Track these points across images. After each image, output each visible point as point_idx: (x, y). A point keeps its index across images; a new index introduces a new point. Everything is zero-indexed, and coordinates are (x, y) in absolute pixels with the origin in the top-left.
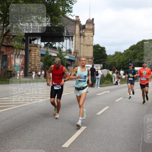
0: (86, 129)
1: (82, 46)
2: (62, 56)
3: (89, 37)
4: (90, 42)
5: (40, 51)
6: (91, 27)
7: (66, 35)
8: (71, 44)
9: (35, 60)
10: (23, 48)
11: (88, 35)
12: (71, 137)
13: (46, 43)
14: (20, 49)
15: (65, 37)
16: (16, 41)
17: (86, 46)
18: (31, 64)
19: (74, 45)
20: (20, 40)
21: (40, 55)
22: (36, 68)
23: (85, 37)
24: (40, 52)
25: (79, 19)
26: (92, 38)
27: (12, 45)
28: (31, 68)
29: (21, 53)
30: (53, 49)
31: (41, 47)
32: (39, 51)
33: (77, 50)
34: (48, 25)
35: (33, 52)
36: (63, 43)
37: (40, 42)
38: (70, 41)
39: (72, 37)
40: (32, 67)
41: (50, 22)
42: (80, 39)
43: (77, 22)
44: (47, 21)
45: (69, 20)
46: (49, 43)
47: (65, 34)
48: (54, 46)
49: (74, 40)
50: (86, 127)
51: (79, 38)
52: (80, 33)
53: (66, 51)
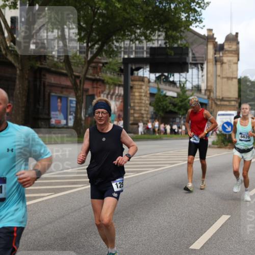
0: (229, 219)
1: (219, 79)
2: (186, 96)
3: (231, 64)
4: (232, 72)
5: (148, 88)
6: (234, 47)
7: (192, 60)
8: (200, 76)
9: (141, 103)
10: (120, 83)
11: (230, 61)
12: (205, 232)
13: (158, 75)
14: (115, 85)
15: (189, 65)
16: (108, 72)
17: (225, 80)
18: (134, 110)
19: (205, 77)
20: (115, 70)
21: (148, 95)
22: (143, 117)
23: (224, 65)
24: (149, 90)
25: (213, 35)
26: (235, 65)
27: (101, 78)
28: (134, 117)
29: (117, 92)
30: (170, 85)
31: (149, 82)
32: (146, 87)
33: (211, 87)
34: (160, 45)
35: (137, 90)
36: (188, 74)
37: (148, 73)
38: (198, 71)
39: (202, 64)
40: (136, 115)
41: (164, 39)
42: (215, 68)
43: (210, 38)
44: (160, 38)
45: (196, 36)
46: (163, 75)
47: (190, 59)
48: (171, 79)
49: (205, 70)
50: (228, 217)
51: (214, 66)
52: (215, 57)
53: (192, 88)
